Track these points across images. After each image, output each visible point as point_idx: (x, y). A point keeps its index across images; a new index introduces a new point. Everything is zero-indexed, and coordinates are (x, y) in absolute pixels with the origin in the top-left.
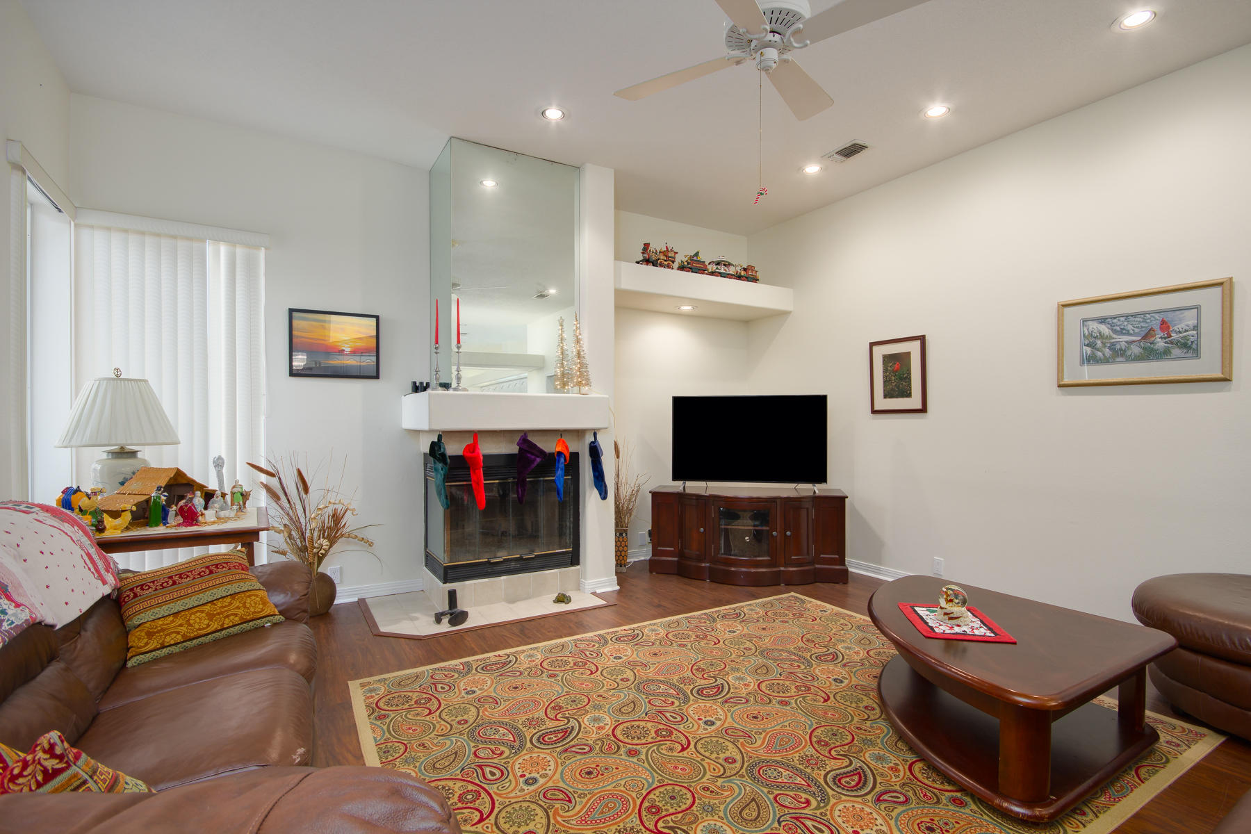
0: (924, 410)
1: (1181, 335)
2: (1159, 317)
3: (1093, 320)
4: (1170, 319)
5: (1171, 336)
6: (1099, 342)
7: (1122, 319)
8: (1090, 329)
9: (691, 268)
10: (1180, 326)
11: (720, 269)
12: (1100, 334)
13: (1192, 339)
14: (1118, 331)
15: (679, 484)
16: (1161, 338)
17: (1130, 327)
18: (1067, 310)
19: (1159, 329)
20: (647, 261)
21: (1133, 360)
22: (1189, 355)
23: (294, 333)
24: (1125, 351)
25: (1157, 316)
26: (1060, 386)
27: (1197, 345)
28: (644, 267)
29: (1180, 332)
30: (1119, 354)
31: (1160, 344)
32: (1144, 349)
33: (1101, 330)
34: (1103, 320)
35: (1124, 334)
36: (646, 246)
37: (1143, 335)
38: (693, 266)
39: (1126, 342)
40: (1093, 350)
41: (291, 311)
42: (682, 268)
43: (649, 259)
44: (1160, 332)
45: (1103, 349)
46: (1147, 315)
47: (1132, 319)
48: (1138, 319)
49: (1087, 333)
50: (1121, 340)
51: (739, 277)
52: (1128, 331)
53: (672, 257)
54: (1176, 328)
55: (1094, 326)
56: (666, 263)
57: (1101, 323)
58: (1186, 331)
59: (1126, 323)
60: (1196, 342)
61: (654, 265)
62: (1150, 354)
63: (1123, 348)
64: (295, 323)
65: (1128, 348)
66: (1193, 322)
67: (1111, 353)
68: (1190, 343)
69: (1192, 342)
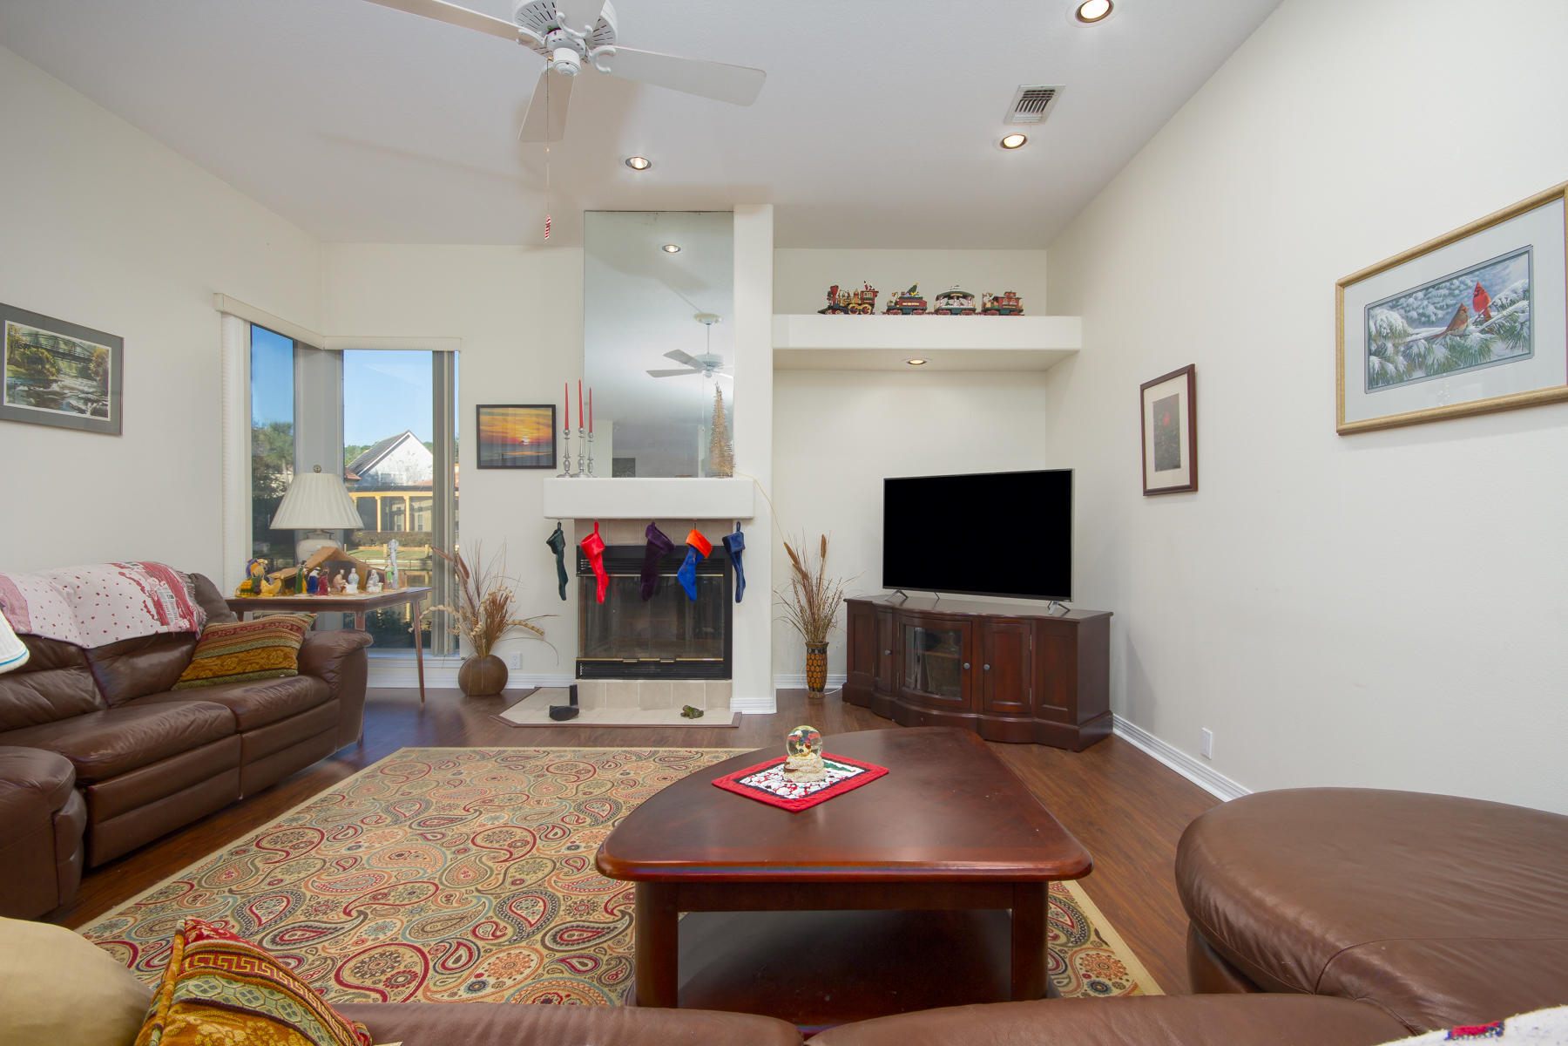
0: (1193, 487)
1: (1505, 313)
2: (1470, 281)
3: (1380, 305)
4: (1487, 283)
5: (1490, 317)
6: (1389, 345)
7: (1420, 295)
8: (1378, 322)
9: (901, 309)
10: (1502, 295)
11: (955, 303)
12: (1391, 329)
13: (1522, 317)
14: (1415, 320)
15: (891, 591)
16: (1476, 323)
17: (1431, 309)
18: (1349, 291)
19: (1472, 306)
20: (833, 309)
21: (1437, 373)
22: (1518, 352)
23: (481, 427)
24: (1425, 357)
25: (1468, 280)
26: (1343, 433)
27: (1529, 328)
28: (830, 317)
29: (1503, 307)
30: (1419, 364)
31: (1475, 335)
32: (1452, 348)
33: (1393, 321)
34: (1393, 303)
35: (1424, 324)
36: (834, 290)
37: (1449, 321)
38: (908, 305)
39: (1426, 339)
40: (1383, 362)
41: (479, 407)
42: (890, 311)
43: (837, 305)
44: (1473, 311)
45: (1396, 357)
46: (1455, 281)
47: (1433, 292)
48: (1443, 292)
49: (1373, 331)
50: (1419, 336)
51: (986, 311)
52: (1429, 317)
53: (869, 299)
54: (1496, 299)
55: (1383, 315)
56: (861, 308)
57: (1392, 308)
58: (1513, 302)
59: (1425, 302)
60: (1527, 324)
61: (845, 313)
62: (1462, 358)
63: (1422, 350)
64: (483, 418)
65: (1429, 350)
66: (1522, 283)
67: (1405, 363)
68: (1519, 327)
69: (1522, 324)
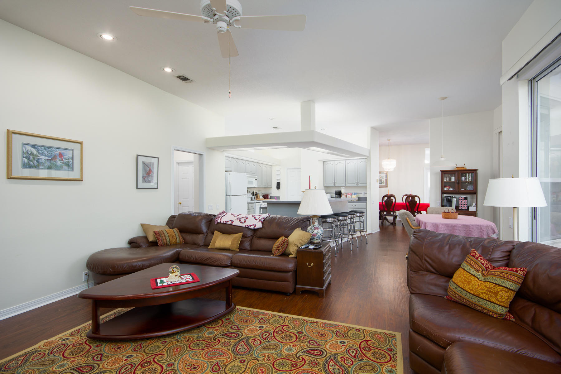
1: (67, 160)
3: (29, 145)
4: (62, 153)
5: (63, 160)
6: (31, 157)
7: (43, 148)
8: (27, 149)
12: (32, 152)
14: (41, 153)
16: (59, 160)
17: (46, 152)
18: (13, 135)
21: (47, 168)
22: (70, 169)
24: (44, 164)
25: (57, 150)
26: (8, 178)
27: (72, 165)
29: (66, 159)
30: (41, 165)
31: (58, 163)
32: (52, 164)
33: (33, 151)
34: (33, 146)
35: (44, 155)
37: (52, 157)
39: (45, 159)
40: (29, 161)
44: (59, 157)
45: (34, 161)
46: (53, 149)
47: (47, 149)
48: (50, 150)
49: (25, 151)
50: (42, 158)
52: (45, 154)
54: (65, 157)
55: (29, 148)
58: (68, 159)
59: (44, 150)
60: (72, 164)
62: (55, 167)
63: (43, 162)
65: (45, 162)
66: (71, 156)
67: (37, 163)
68: (70, 165)
69: (71, 164)
